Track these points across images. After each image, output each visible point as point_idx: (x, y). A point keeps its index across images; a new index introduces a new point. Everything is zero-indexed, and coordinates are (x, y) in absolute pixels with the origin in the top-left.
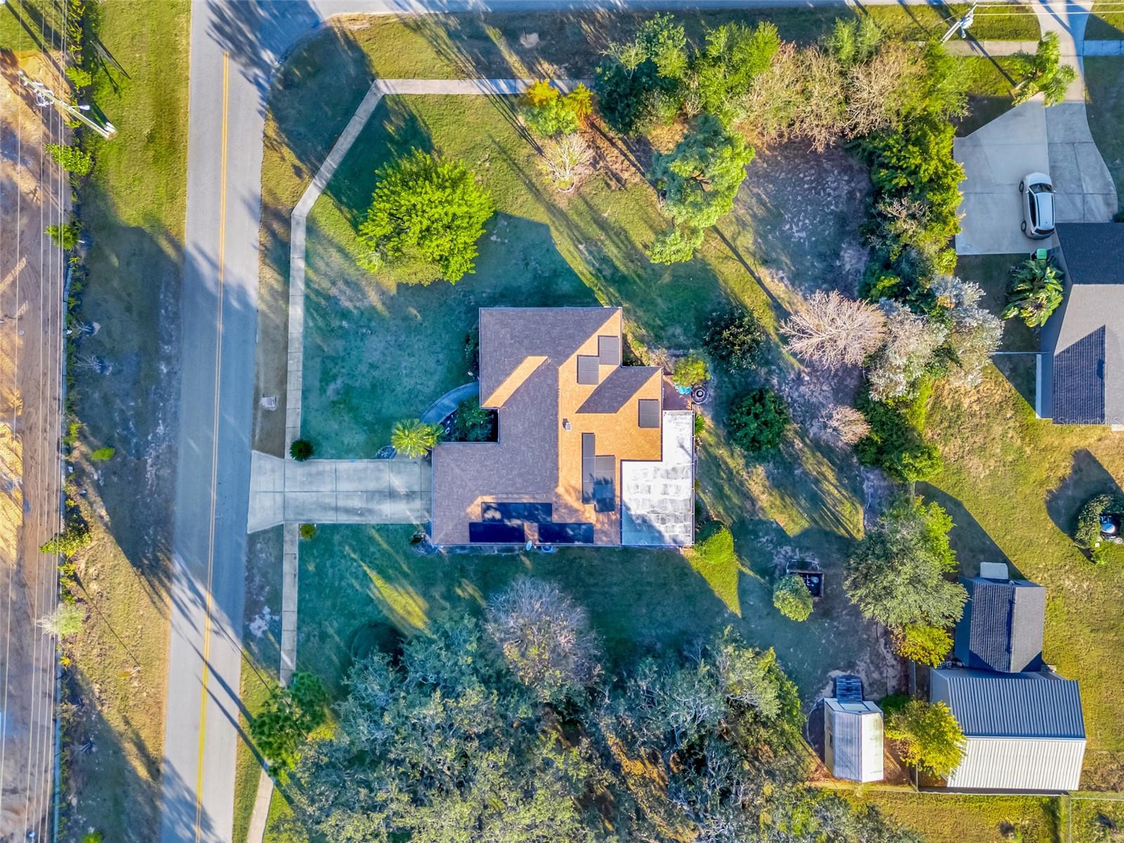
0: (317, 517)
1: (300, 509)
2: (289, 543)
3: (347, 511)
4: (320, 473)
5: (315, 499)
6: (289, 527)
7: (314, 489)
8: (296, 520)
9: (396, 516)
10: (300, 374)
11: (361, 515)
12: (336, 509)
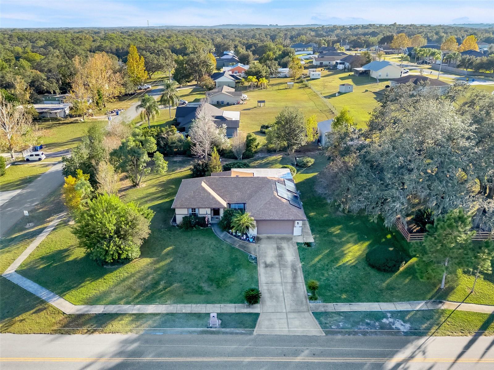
0: (302, 293)
1: (298, 302)
2: (326, 308)
3: (295, 277)
4: (270, 291)
5: (289, 294)
6: (314, 309)
7: (282, 294)
8: (307, 305)
9: (294, 254)
10: (194, 305)
11: (296, 270)
12: (295, 283)
